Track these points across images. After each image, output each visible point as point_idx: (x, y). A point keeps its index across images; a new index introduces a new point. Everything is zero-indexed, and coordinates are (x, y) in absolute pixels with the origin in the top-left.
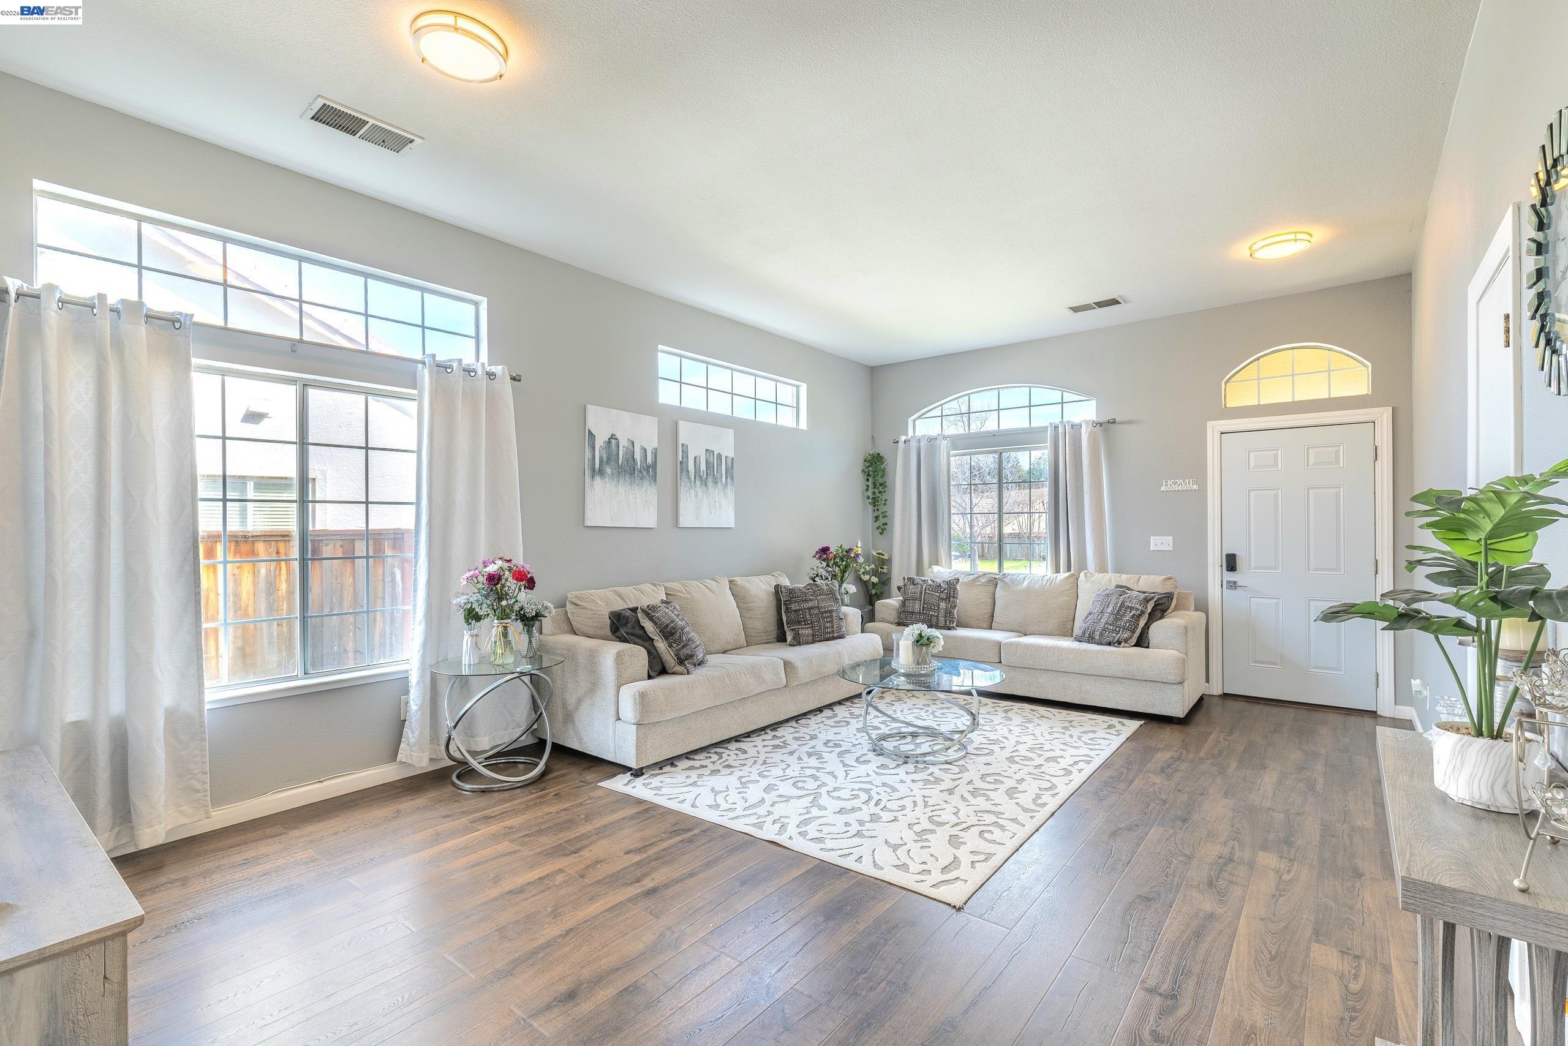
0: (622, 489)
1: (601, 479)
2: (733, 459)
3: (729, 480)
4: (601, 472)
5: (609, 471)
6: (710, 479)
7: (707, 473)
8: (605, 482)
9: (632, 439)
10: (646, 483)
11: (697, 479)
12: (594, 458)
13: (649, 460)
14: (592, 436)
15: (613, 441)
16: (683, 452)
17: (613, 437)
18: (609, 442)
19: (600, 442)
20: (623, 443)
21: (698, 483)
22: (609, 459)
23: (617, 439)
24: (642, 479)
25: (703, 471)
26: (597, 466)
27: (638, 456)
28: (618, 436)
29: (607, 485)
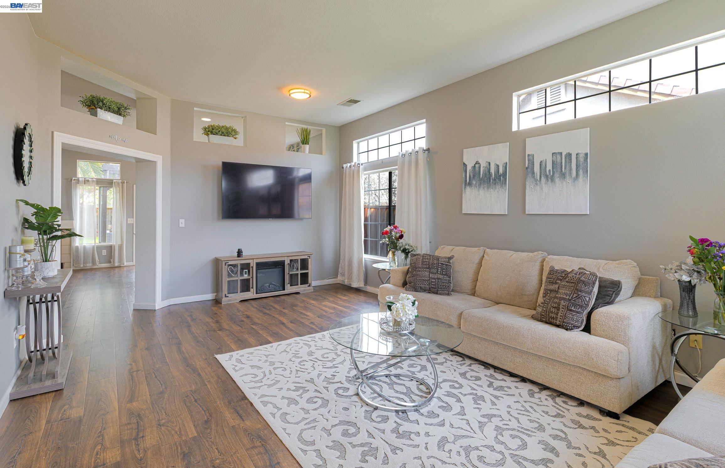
0: (482, 192)
1: (470, 188)
2: (586, 154)
3: (581, 172)
4: (470, 184)
5: (474, 182)
6: (557, 175)
7: (553, 171)
8: (472, 189)
9: (489, 161)
10: (498, 186)
11: (542, 178)
12: (466, 176)
13: (501, 171)
14: (465, 165)
15: (477, 165)
16: (529, 160)
17: (477, 163)
18: (474, 166)
19: (469, 168)
20: (483, 164)
21: (543, 179)
22: (474, 176)
23: (479, 164)
24: (495, 184)
25: (550, 170)
26: (468, 181)
27: (493, 171)
28: (480, 162)
29: (473, 190)
